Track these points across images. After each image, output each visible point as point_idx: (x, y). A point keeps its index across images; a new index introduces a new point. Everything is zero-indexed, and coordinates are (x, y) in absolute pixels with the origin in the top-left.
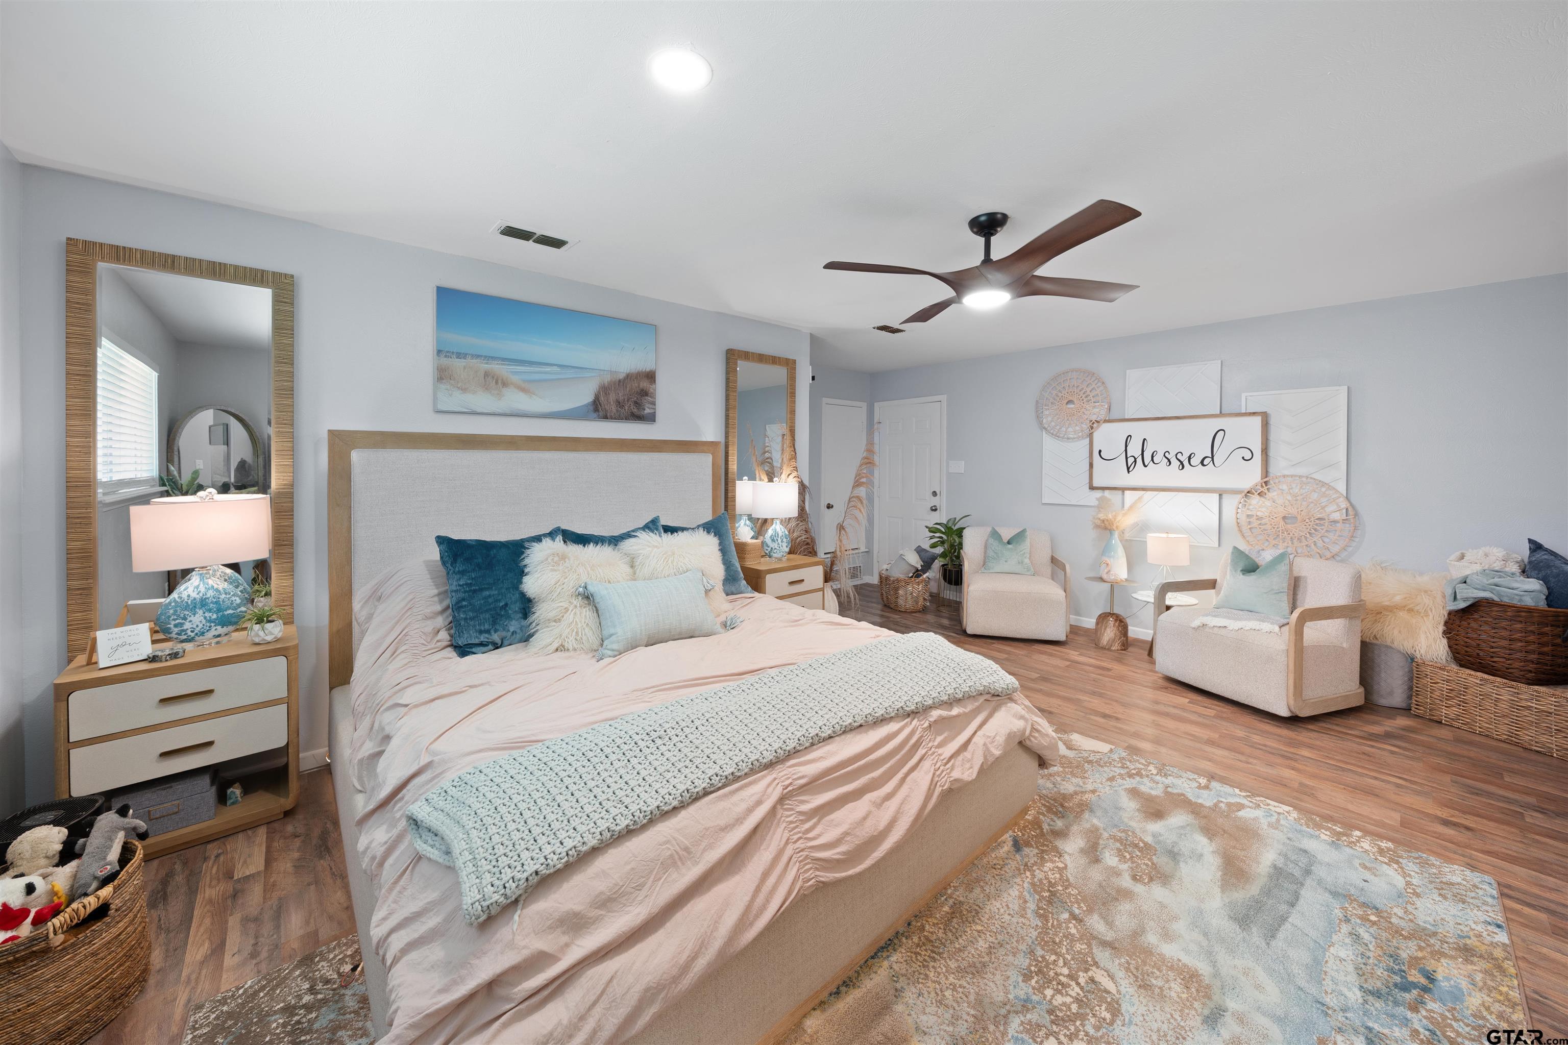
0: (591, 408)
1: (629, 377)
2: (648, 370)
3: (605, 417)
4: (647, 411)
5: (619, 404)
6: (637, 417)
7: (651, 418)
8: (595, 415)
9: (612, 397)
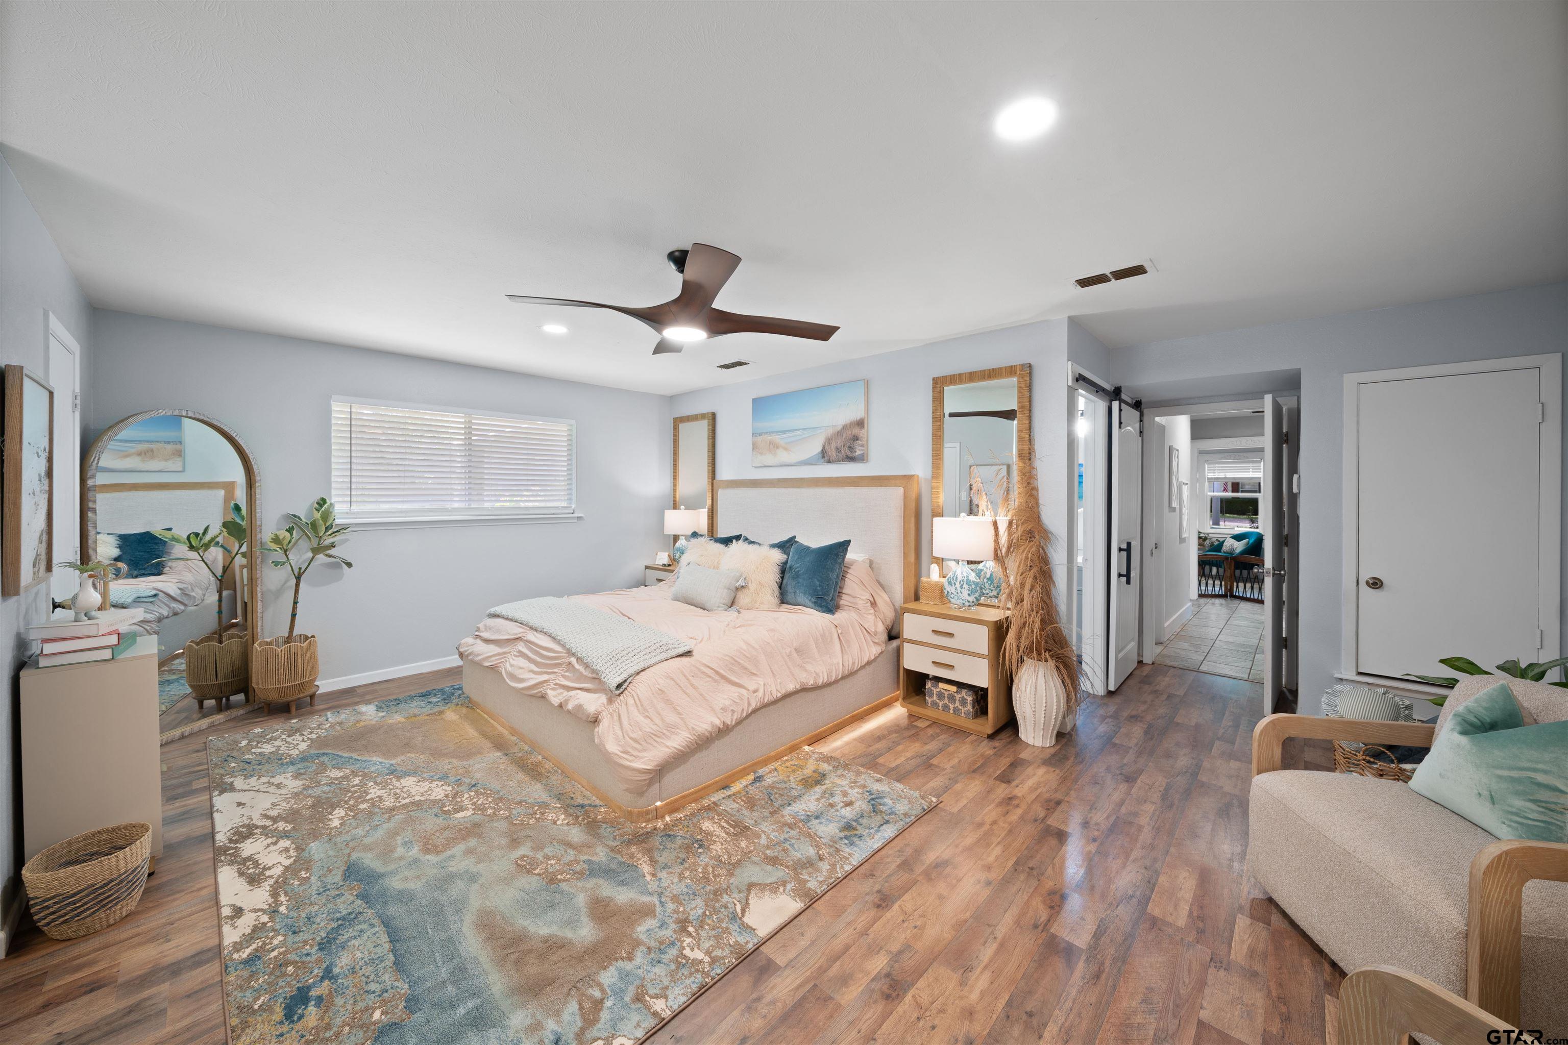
0: (821, 455)
1: (845, 427)
2: (858, 418)
3: (829, 461)
4: (858, 453)
5: (838, 450)
6: (851, 459)
7: (862, 459)
8: (823, 460)
9: (833, 445)
